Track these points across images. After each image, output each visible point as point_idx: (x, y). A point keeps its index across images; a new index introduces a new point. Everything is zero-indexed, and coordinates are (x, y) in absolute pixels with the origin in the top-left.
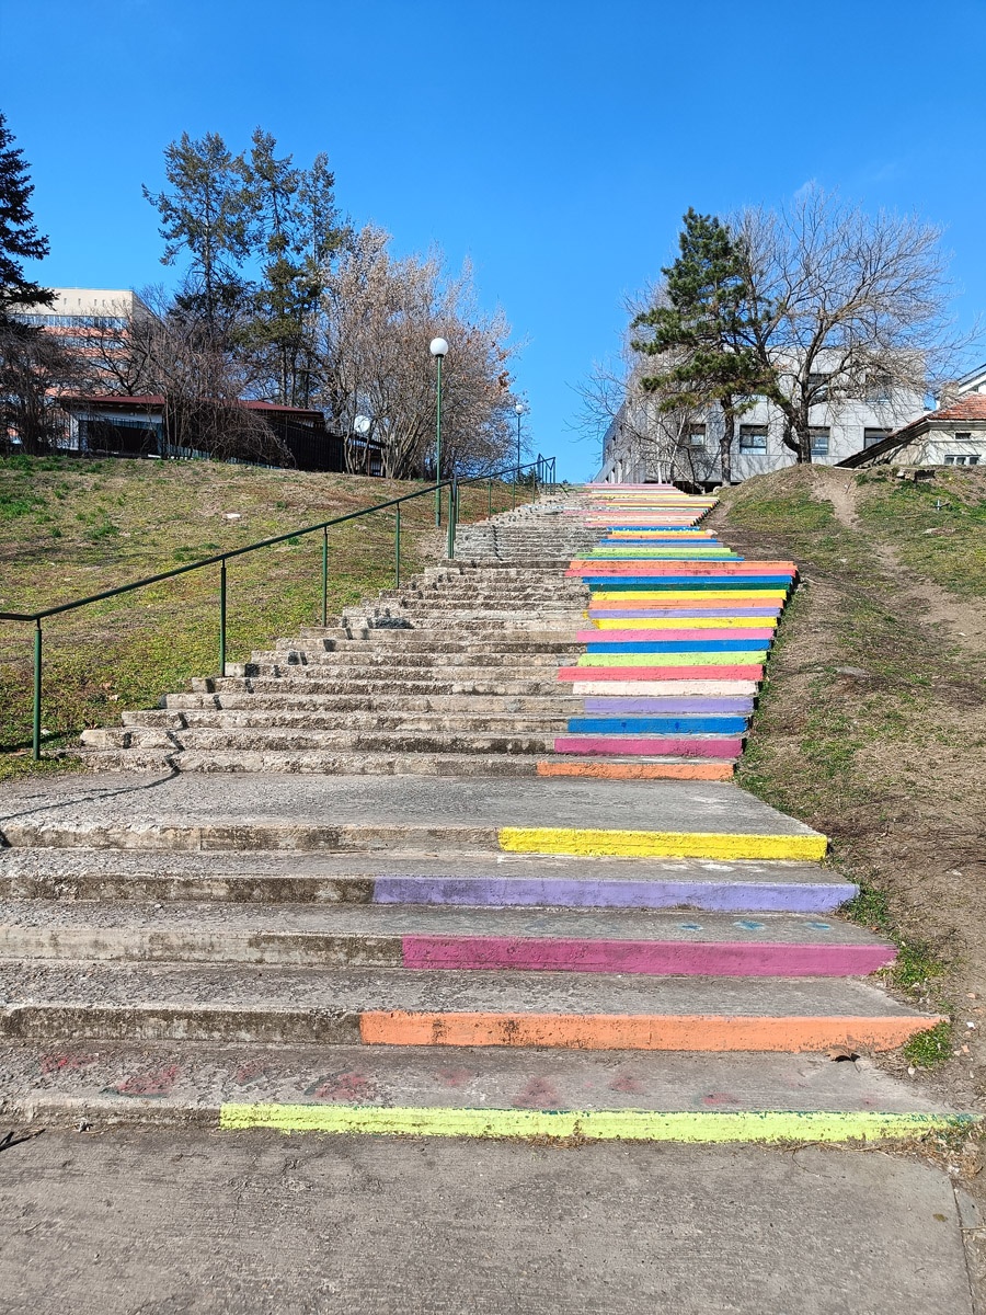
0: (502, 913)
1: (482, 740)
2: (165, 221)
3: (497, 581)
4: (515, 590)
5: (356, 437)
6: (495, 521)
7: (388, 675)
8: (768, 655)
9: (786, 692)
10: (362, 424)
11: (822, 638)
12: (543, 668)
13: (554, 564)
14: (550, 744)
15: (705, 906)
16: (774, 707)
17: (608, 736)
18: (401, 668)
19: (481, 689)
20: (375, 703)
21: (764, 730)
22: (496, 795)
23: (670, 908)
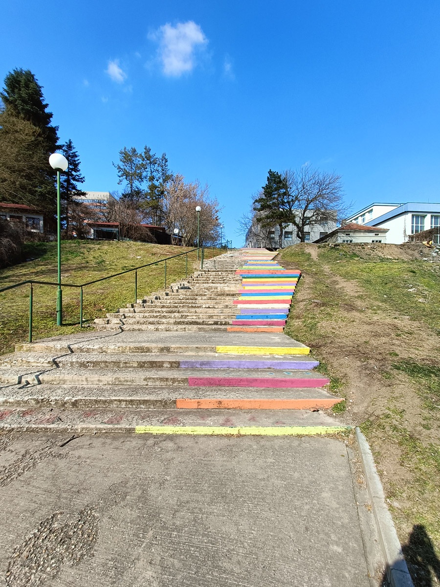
0: (217, 370)
1: (211, 321)
2: (119, 172)
3: (215, 276)
4: (221, 278)
5: (175, 235)
6: (215, 258)
7: (184, 303)
8: (293, 296)
9: (298, 307)
10: (176, 231)
11: (308, 292)
12: (229, 301)
13: (232, 271)
14: (231, 322)
15: (275, 368)
16: (294, 311)
17: (247, 320)
18: (187, 301)
19: (211, 307)
20: (180, 311)
21: (292, 318)
22: (215, 337)
23: (265, 369)
